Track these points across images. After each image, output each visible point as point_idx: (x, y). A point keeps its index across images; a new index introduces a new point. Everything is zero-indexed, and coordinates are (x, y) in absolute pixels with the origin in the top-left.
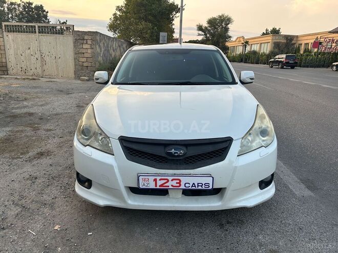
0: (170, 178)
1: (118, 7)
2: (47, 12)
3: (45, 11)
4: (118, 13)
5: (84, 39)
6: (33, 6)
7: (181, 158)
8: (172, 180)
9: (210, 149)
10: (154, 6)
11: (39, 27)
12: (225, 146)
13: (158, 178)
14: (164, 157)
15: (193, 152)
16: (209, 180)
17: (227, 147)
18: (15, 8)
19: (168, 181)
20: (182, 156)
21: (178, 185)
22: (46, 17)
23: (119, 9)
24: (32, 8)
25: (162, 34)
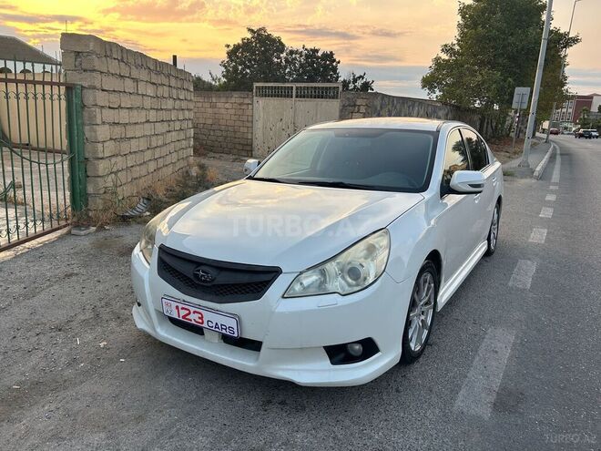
0: (192, 309)
1: (446, 46)
2: (339, 62)
3: (334, 60)
4: (445, 57)
5: (355, 105)
6: (319, 54)
7: (209, 284)
8: (195, 312)
9: (245, 278)
10: (511, 39)
11: (297, 88)
12: (267, 279)
13: (180, 306)
14: (189, 278)
15: (223, 278)
16: (232, 323)
17: (270, 281)
18: (295, 59)
19: (189, 313)
20: (209, 282)
21: (200, 321)
22: (335, 69)
23: (446, 49)
24: (318, 58)
25: (518, 90)
